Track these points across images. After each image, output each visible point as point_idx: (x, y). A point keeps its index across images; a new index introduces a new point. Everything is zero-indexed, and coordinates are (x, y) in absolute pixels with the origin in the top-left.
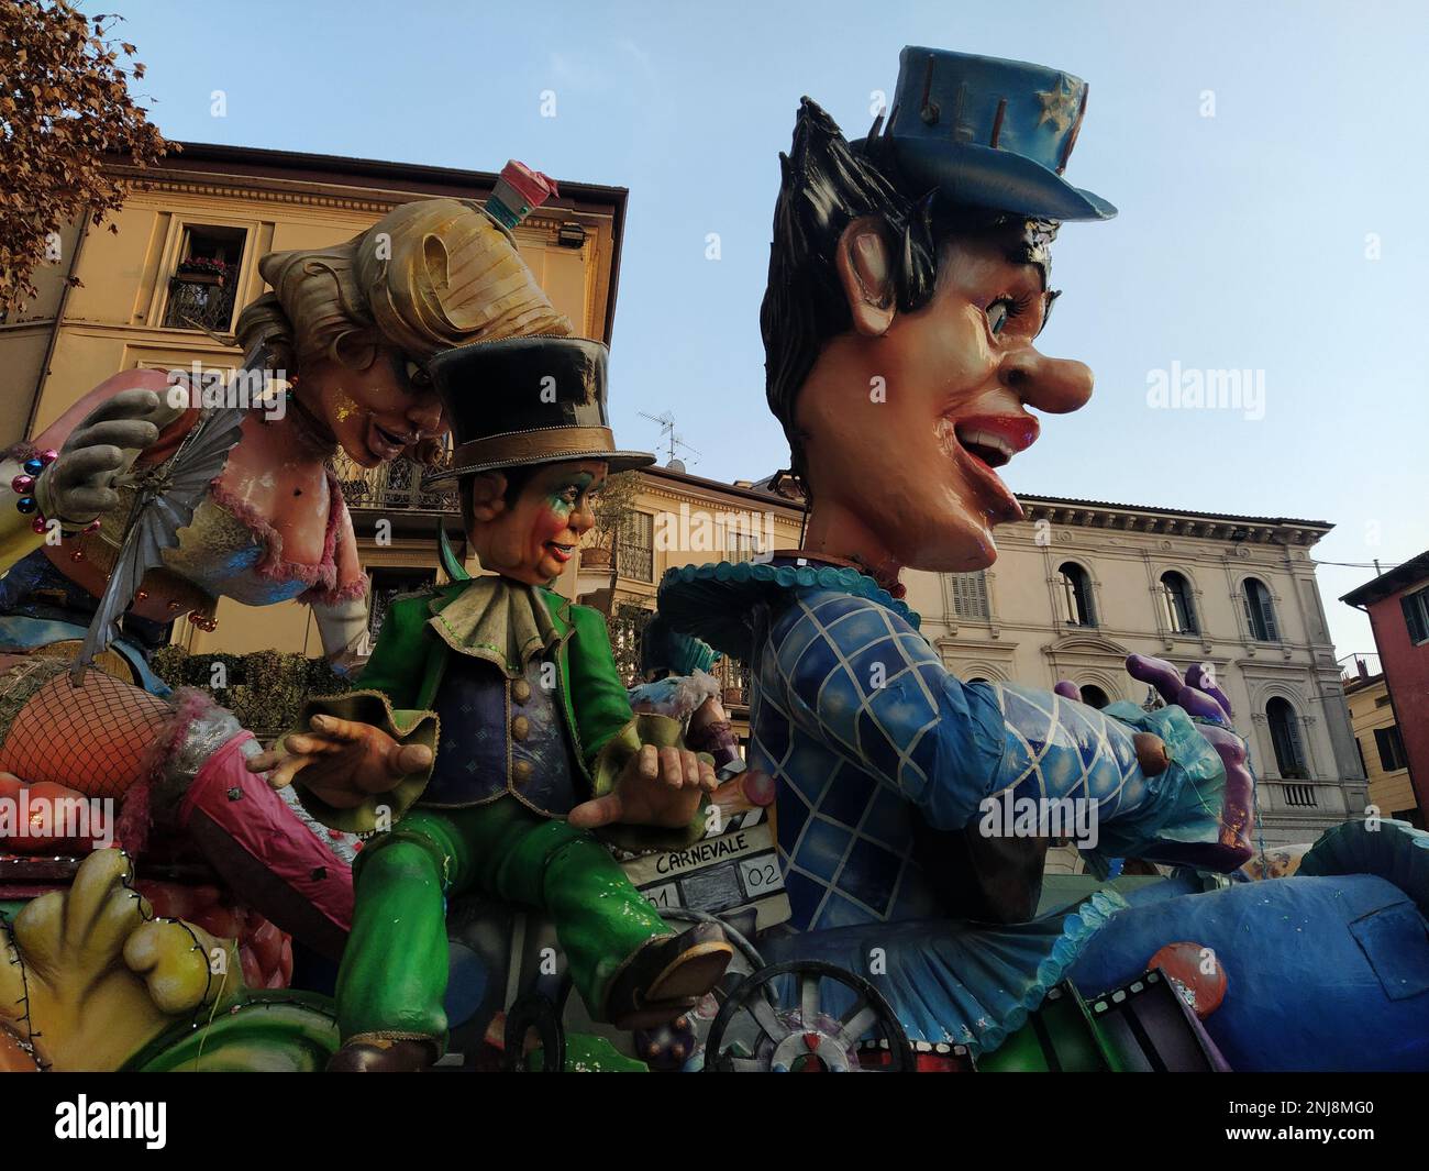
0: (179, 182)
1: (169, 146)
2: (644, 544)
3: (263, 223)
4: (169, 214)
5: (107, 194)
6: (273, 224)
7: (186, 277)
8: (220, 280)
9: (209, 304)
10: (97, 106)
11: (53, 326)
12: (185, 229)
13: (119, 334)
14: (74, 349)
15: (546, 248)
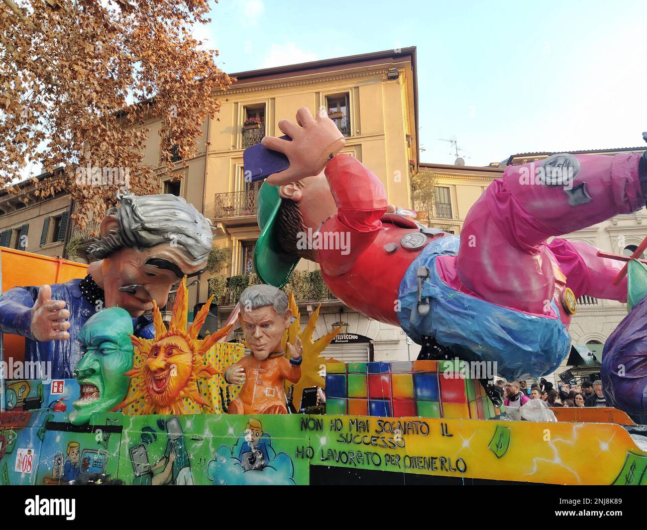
2: (447, 202)
3: (271, 99)
4: (237, 103)
7: (247, 127)
8: (260, 126)
9: (257, 137)
11: (205, 155)
12: (244, 107)
13: (227, 154)
14: (213, 163)
15: (383, 83)
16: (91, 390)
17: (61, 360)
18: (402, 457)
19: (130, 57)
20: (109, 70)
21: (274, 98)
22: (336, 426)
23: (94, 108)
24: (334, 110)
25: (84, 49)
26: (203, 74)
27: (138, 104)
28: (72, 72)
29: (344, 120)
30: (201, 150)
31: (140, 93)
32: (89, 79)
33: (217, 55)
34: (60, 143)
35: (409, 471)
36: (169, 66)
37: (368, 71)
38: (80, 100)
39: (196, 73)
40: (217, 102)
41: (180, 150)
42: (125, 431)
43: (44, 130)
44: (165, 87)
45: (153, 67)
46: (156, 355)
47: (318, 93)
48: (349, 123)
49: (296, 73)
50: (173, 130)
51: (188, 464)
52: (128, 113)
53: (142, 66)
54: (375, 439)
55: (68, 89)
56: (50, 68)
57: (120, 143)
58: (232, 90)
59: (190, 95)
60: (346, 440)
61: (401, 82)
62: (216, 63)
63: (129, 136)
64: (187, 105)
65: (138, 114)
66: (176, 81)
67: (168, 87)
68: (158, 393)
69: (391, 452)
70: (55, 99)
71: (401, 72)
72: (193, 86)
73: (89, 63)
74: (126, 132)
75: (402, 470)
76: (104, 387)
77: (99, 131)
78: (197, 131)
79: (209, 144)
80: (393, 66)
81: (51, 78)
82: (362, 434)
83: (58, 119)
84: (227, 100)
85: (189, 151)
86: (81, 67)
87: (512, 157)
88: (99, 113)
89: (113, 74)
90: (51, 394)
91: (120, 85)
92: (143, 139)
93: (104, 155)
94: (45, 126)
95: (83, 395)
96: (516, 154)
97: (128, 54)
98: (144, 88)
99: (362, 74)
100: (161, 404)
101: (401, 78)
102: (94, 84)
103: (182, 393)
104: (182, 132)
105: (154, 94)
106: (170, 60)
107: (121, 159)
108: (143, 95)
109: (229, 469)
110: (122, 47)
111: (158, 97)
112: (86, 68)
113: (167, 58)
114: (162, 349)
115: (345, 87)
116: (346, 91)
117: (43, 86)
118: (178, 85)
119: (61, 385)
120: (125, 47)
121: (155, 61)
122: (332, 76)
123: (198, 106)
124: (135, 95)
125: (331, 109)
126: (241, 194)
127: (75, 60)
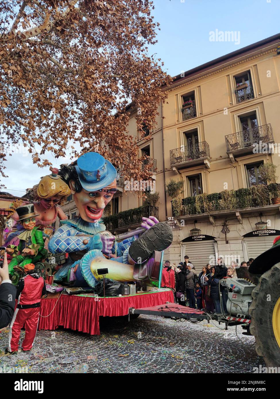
0: (177, 86)
1: (173, 78)
3: (198, 87)
4: (177, 95)
5: (164, 96)
6: (200, 86)
7: (185, 107)
8: (192, 105)
9: (191, 112)
10: (157, 77)
11: (162, 129)
12: (181, 96)
13: (174, 126)
15: (274, 58)
24: (241, 84)
29: (249, 89)
37: (262, 52)
47: (228, 76)
48: (253, 89)
58: (173, 87)
79: (163, 118)
99: (258, 55)
116: (248, 69)
125: (238, 84)
126: (185, 148)
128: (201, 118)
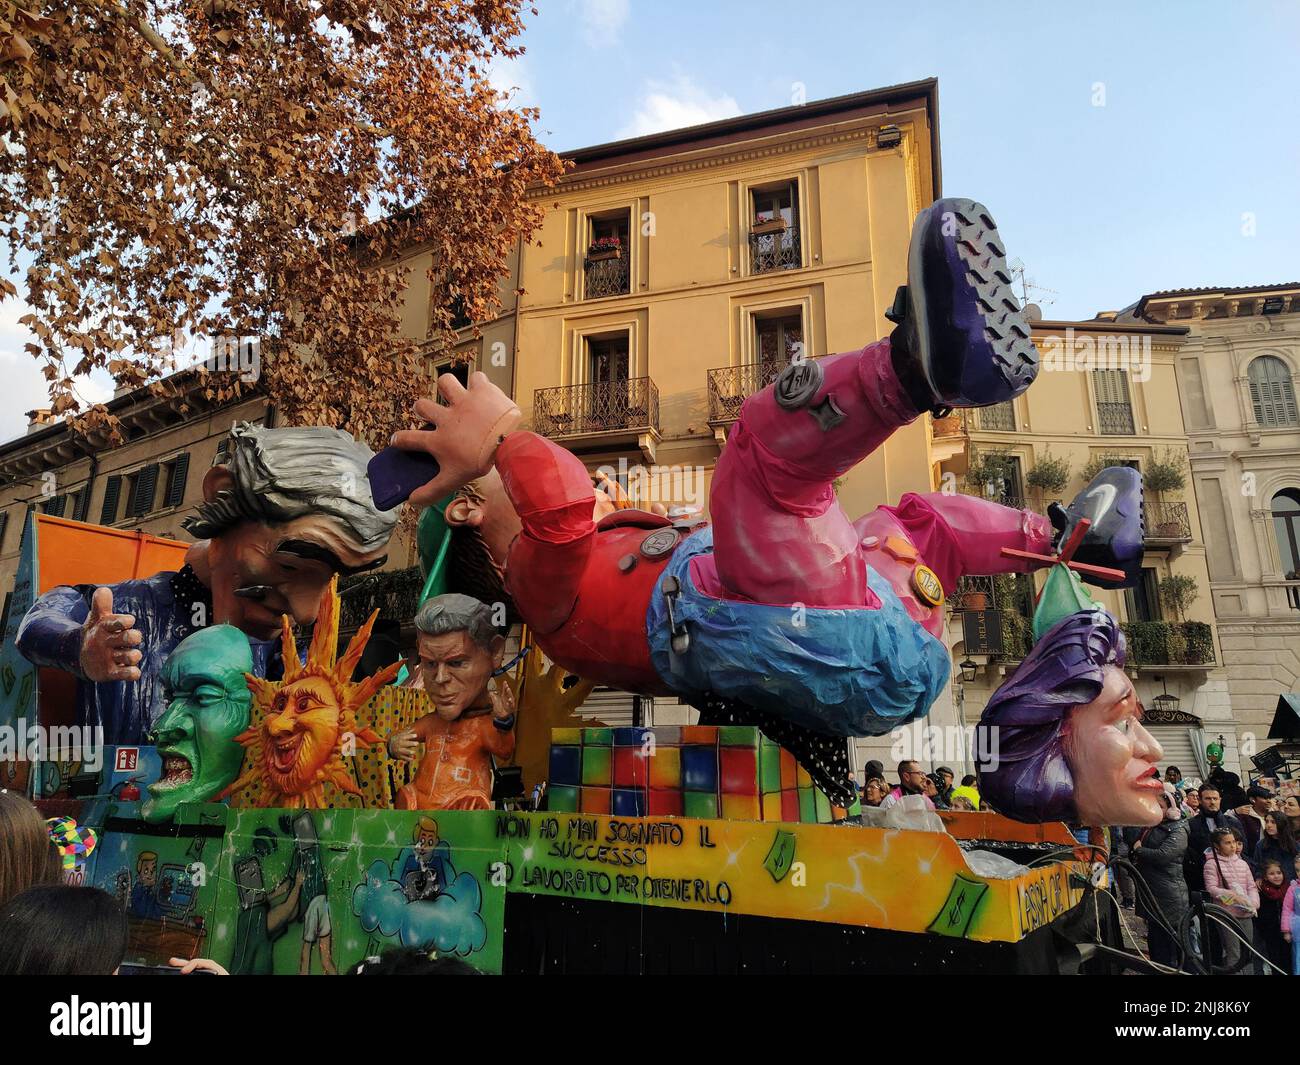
3: (641, 198)
4: (575, 210)
7: (594, 257)
8: (619, 253)
9: (613, 275)
11: (515, 315)
12: (588, 218)
13: (557, 312)
14: (530, 328)
15: (868, 156)
16: (179, 765)
17: (135, 712)
18: (641, 879)
19: (373, 130)
20: (334, 156)
21: (648, 198)
22: (548, 831)
23: (308, 230)
24: (768, 215)
25: (286, 115)
26: (511, 156)
27: (390, 219)
28: (267, 162)
29: (788, 235)
30: (507, 305)
31: (391, 198)
32: (298, 174)
33: (537, 117)
34: (247, 299)
35: (650, 902)
36: (446, 143)
37: (836, 133)
38: (282, 214)
39: (497, 154)
40: (537, 210)
41: (469, 305)
42: (230, 835)
43: (217, 276)
44: (438, 186)
45: (416, 148)
46: (282, 708)
47: (735, 183)
48: (799, 240)
49: (691, 145)
50: (454, 268)
51: (323, 889)
52: (371, 238)
53: (395, 146)
54: (604, 850)
55: (260, 196)
56: (224, 157)
57: (357, 295)
58: (565, 184)
59: (486, 199)
60: (561, 852)
61: (906, 153)
62: (534, 134)
63: (374, 280)
64: (479, 219)
65: (389, 241)
66: (460, 173)
67: (444, 186)
68: (282, 772)
69: (626, 872)
70: (235, 214)
71: (905, 132)
72: (491, 181)
73: (298, 142)
74: (369, 276)
75: (640, 901)
76: (199, 759)
77: (319, 274)
78: (499, 268)
79: (522, 292)
80: (890, 121)
81: (228, 175)
82: (585, 844)
83: (240, 253)
84: (556, 206)
85: (485, 307)
86: (283, 151)
87: (1145, 299)
88: (316, 240)
89: (342, 162)
90: (116, 770)
91: (356, 183)
92: (400, 288)
93: (328, 320)
94: (219, 268)
95: (166, 774)
96: (1153, 293)
97: (368, 123)
98: (400, 188)
99: (825, 139)
100: (287, 790)
101: (905, 143)
102: (308, 183)
103: (320, 774)
104: (470, 274)
105: (419, 199)
106: (449, 132)
107: (360, 328)
108: (397, 202)
109: (386, 898)
110: (358, 110)
111: (425, 204)
112: (291, 152)
113: (443, 128)
114: (291, 699)
115: (790, 167)
116: (792, 176)
117: (212, 192)
118: (463, 180)
119: (133, 757)
120: (362, 110)
121: (419, 135)
122: (762, 148)
123: (501, 219)
124: (384, 203)
125: (761, 215)
126: (584, 389)
127: (271, 138)
128: (644, 300)
